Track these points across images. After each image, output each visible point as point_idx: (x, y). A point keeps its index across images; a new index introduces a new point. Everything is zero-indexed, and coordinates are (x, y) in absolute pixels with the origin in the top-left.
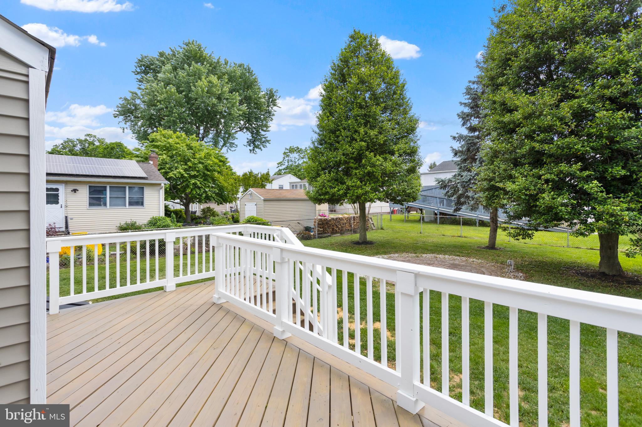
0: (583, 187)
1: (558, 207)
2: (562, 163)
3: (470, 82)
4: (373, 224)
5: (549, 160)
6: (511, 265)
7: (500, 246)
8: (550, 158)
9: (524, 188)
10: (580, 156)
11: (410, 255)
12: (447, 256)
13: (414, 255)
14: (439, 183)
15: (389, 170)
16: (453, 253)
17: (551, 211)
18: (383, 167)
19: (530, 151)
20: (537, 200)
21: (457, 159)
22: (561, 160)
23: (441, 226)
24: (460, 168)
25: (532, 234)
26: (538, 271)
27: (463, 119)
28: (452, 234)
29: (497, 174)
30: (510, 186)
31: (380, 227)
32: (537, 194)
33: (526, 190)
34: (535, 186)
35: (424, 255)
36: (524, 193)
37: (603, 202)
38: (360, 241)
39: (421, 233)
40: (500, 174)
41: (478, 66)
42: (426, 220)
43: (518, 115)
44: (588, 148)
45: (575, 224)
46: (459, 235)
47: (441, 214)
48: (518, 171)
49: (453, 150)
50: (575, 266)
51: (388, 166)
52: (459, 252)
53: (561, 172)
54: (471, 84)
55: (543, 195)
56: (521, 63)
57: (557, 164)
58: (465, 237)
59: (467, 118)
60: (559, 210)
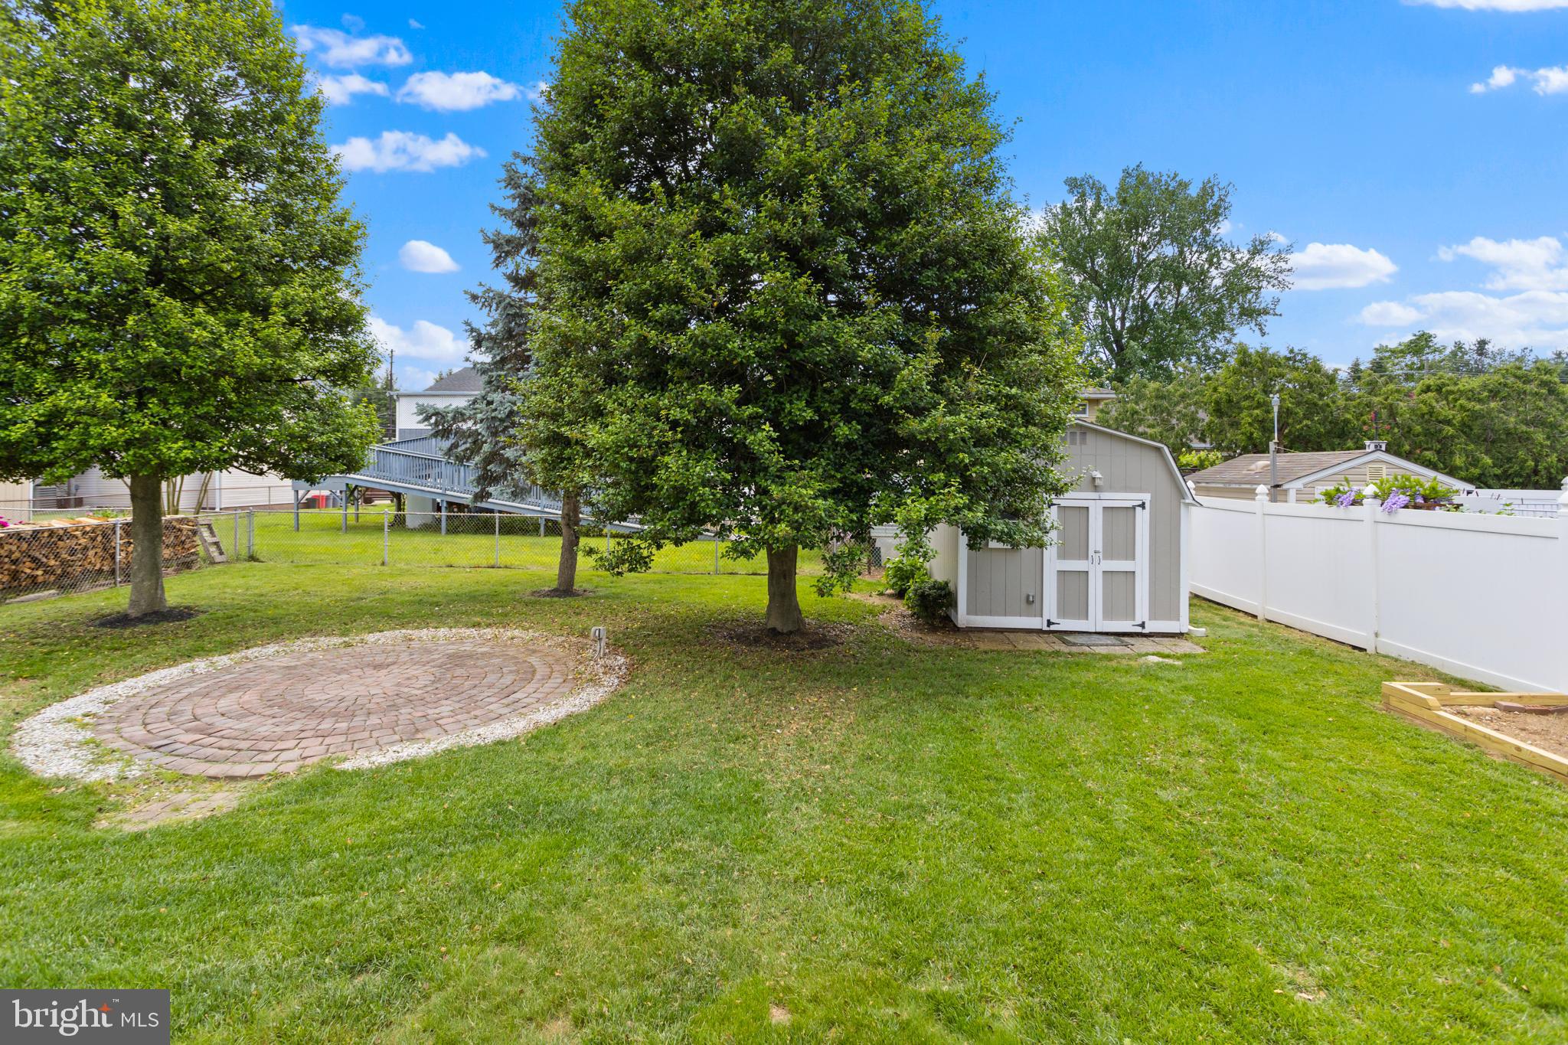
0: (745, 438)
1: (696, 489)
2: (704, 383)
3: (516, 155)
4: (216, 544)
5: (678, 373)
6: (600, 639)
7: (585, 586)
8: (682, 368)
9: (626, 441)
10: (736, 370)
11: (324, 641)
12: (443, 631)
13: (337, 640)
14: (427, 419)
15: (247, 366)
16: (464, 618)
17: (684, 499)
18: (219, 353)
19: (640, 346)
20: (653, 472)
21: (484, 358)
22: (702, 376)
23: (450, 538)
24: (490, 382)
25: (648, 557)
26: (657, 645)
27: (497, 246)
28: (475, 562)
29: (566, 401)
30: (595, 435)
31: (244, 553)
32: (654, 457)
33: (631, 447)
34: (650, 436)
35: (371, 638)
36: (627, 453)
37: (779, 479)
38: (133, 613)
39: (383, 564)
40: (573, 403)
41: (536, 119)
42: (409, 523)
43: (613, 250)
44: (751, 352)
45: (730, 529)
46: (492, 562)
47: (450, 504)
48: (614, 397)
49: (472, 330)
50: (727, 620)
51: (244, 351)
52: (481, 613)
53: (702, 404)
54: (518, 161)
55: (667, 459)
56: (623, 114)
57: (694, 385)
58: (506, 567)
59: (507, 248)
60: (699, 495)
